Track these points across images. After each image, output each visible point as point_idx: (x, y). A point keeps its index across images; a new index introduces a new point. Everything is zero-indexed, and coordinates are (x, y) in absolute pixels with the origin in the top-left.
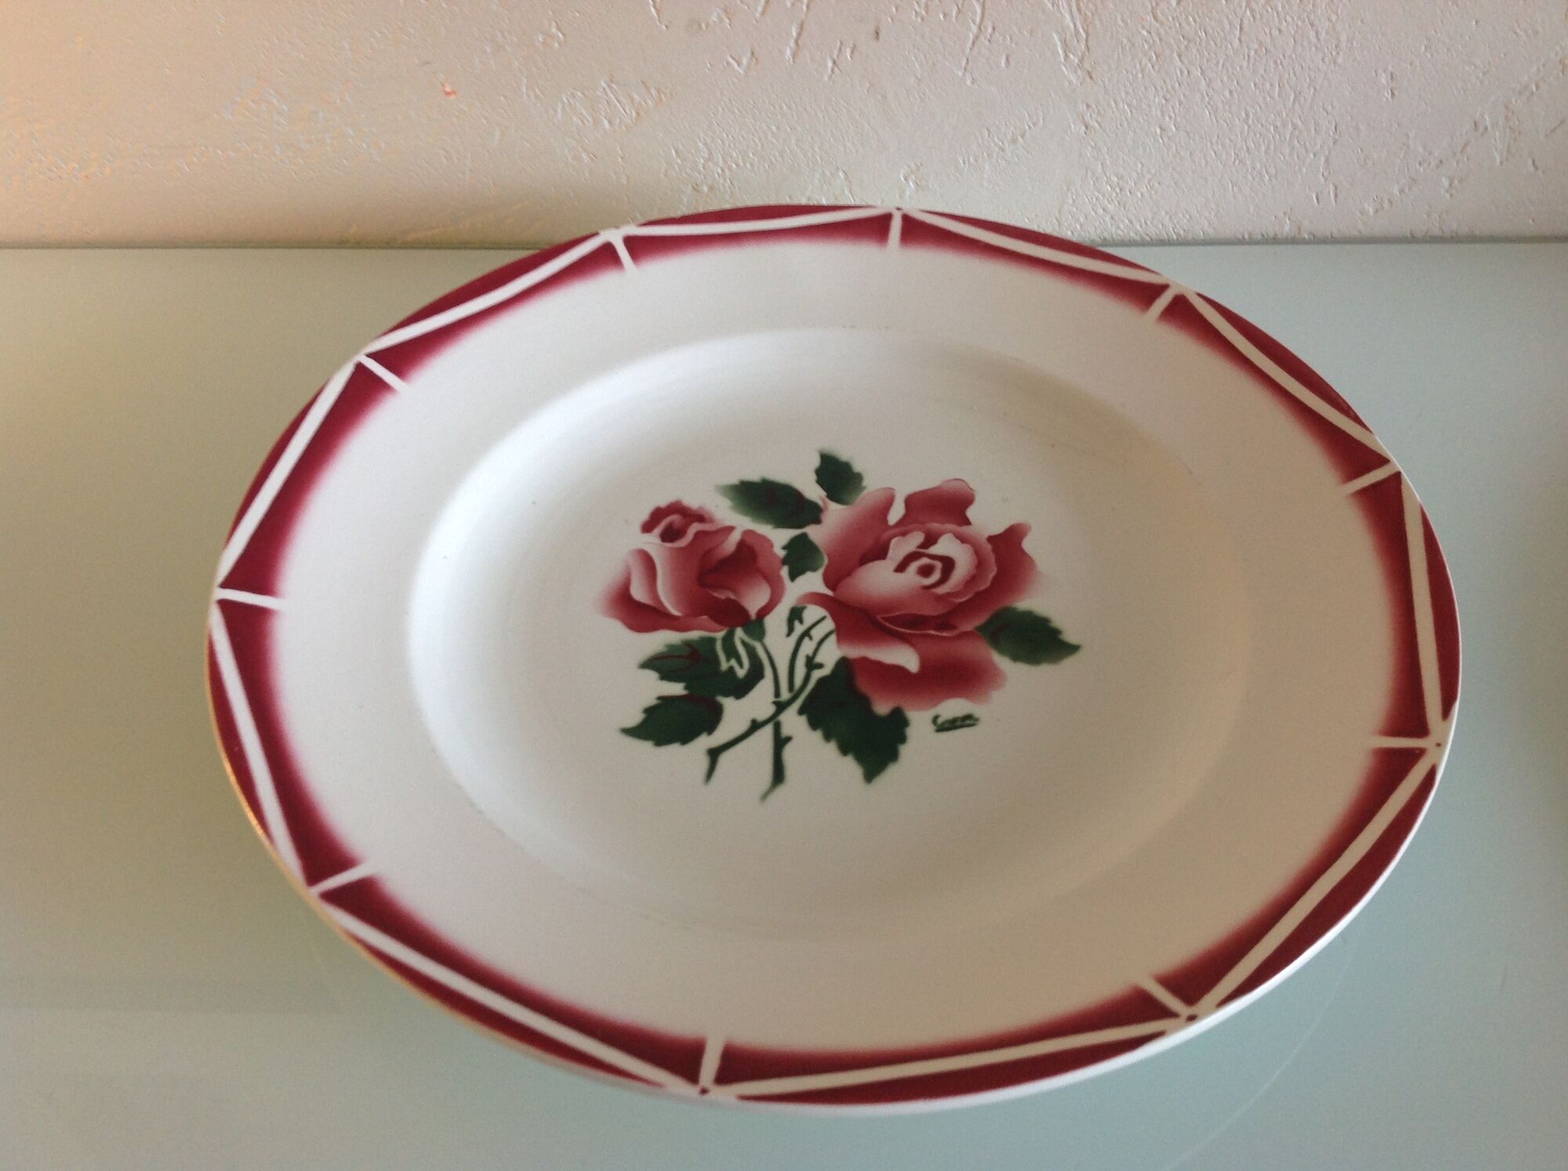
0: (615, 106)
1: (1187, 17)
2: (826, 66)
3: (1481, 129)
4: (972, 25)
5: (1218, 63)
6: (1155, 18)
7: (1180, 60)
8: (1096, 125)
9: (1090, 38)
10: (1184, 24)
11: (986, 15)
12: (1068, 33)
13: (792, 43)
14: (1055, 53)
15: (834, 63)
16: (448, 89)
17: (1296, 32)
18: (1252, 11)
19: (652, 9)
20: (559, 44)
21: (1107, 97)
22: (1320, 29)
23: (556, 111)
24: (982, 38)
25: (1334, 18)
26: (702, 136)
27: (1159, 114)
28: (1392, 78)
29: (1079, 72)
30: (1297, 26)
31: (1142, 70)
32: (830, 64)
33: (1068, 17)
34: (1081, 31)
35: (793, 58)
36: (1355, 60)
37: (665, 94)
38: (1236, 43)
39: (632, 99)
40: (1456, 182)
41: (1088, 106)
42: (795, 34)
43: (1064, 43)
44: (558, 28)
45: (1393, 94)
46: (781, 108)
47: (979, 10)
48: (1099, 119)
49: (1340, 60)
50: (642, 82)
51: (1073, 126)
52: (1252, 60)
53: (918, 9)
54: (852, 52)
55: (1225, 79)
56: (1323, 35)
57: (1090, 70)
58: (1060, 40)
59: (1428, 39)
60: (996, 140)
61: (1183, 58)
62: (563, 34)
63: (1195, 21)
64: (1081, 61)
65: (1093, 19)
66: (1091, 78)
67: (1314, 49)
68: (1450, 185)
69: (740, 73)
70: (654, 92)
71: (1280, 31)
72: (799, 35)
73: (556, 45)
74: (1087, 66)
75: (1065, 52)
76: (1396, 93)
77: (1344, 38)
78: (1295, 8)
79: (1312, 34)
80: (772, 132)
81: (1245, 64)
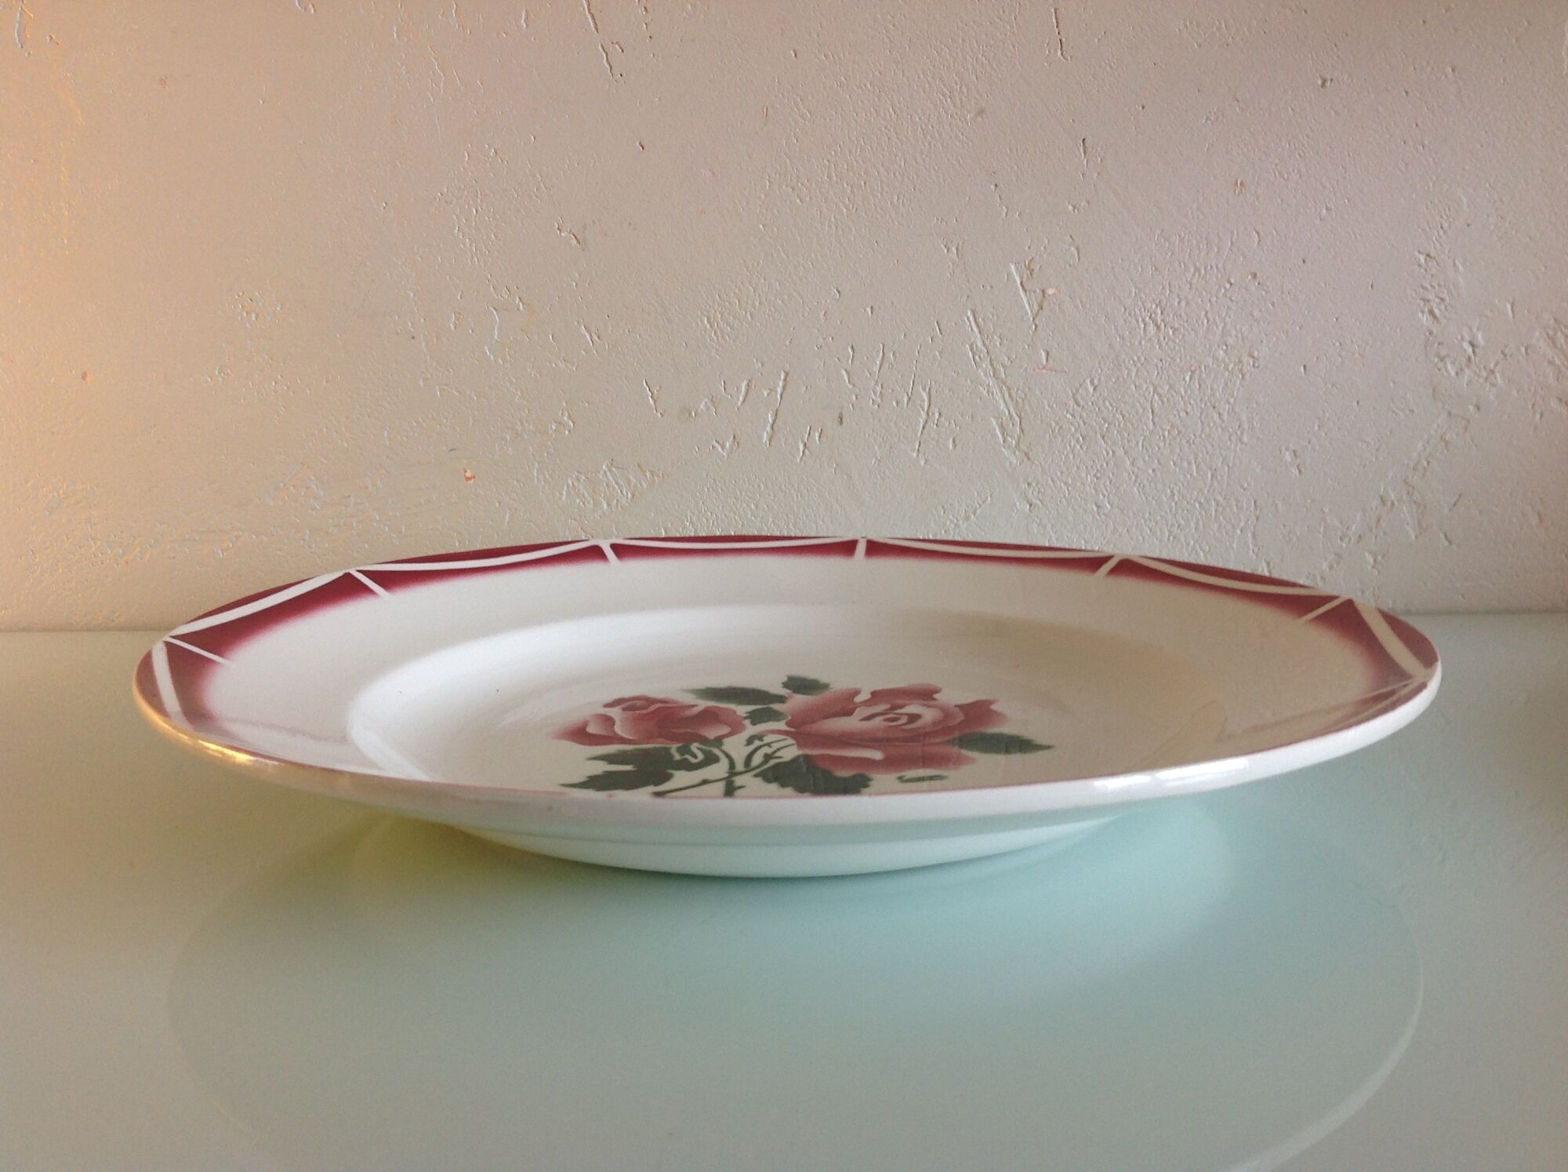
0: (614, 488)
1: (1104, 401)
2: (799, 449)
3: (1389, 503)
4: (922, 412)
5: (1138, 442)
6: (1078, 404)
7: (1105, 442)
8: (1038, 502)
9: (1023, 421)
10: (1102, 408)
11: (933, 403)
12: (1004, 418)
13: (768, 429)
14: (994, 436)
15: (805, 445)
16: (468, 474)
17: (1201, 414)
18: (1160, 396)
19: (650, 398)
20: (569, 431)
21: (1045, 477)
22: (1221, 411)
23: (561, 494)
24: (930, 423)
25: (1232, 401)
26: (689, 514)
27: (1093, 492)
28: (1295, 455)
29: (1017, 452)
30: (1201, 408)
31: (1073, 451)
32: (801, 447)
33: (1002, 404)
34: (1014, 414)
35: (770, 441)
36: (1258, 438)
37: (658, 476)
38: (1151, 426)
39: (629, 482)
40: (1379, 558)
41: (1029, 484)
42: (770, 420)
43: (1002, 426)
44: (570, 417)
45: (1300, 471)
46: (759, 486)
47: (926, 399)
48: (1041, 497)
49: (1245, 439)
50: (639, 465)
51: (1018, 504)
52: (1168, 442)
53: (874, 398)
54: (820, 437)
55: (1147, 458)
56: (1225, 416)
57: (1026, 450)
58: (998, 425)
59: (1319, 418)
60: (951, 517)
61: (1106, 439)
62: (573, 422)
63: (1111, 405)
64: (1018, 443)
65: (1024, 405)
66: (1029, 459)
67: (1220, 430)
68: (1375, 561)
69: (724, 456)
70: (648, 474)
71: (1187, 413)
72: (774, 421)
73: (567, 432)
74: (1023, 447)
75: (1003, 435)
76: (1302, 470)
77: (1244, 418)
78: (1197, 392)
79: (1216, 416)
80: (752, 510)
81: (1162, 444)
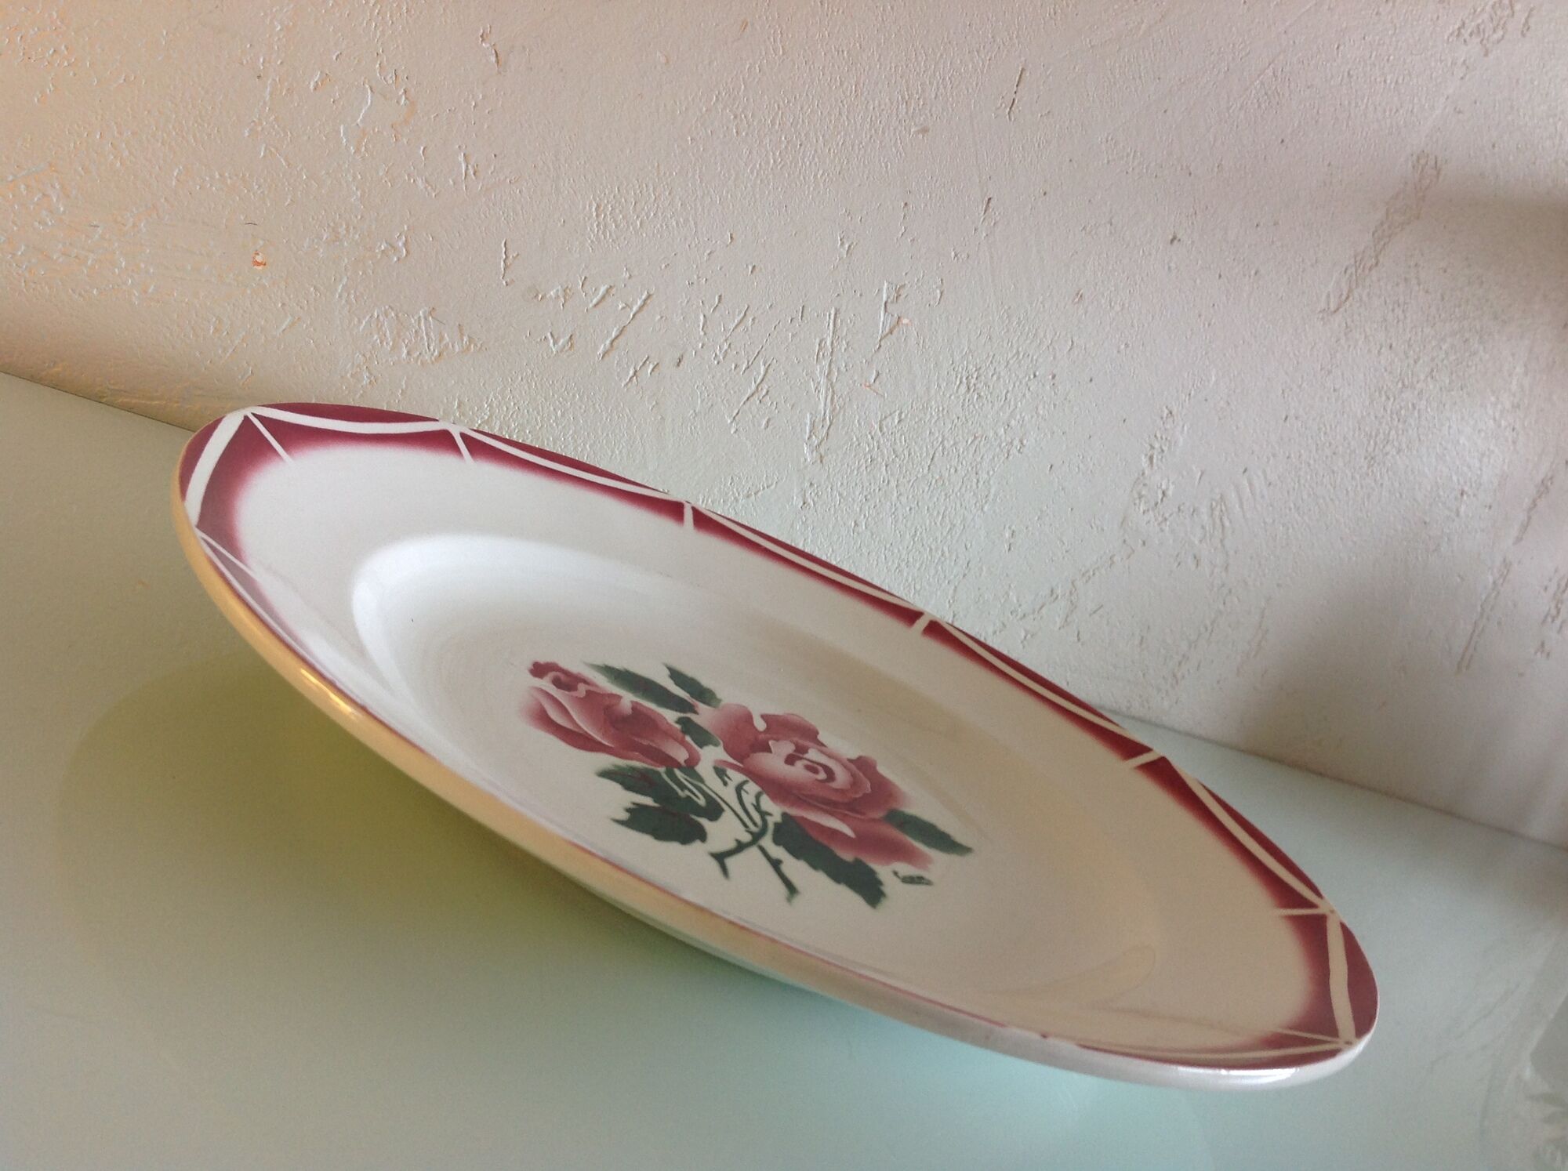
0: (422, 338)
1: (901, 435)
2: (628, 373)
3: (1055, 596)
4: (753, 383)
5: (910, 481)
6: (881, 429)
7: (886, 469)
8: (812, 503)
9: (832, 426)
10: (898, 441)
11: (766, 380)
12: (818, 417)
13: (608, 342)
14: (803, 430)
15: (635, 372)
16: (259, 259)
17: (966, 475)
18: (944, 448)
19: (502, 263)
20: (399, 259)
21: (827, 483)
22: (980, 479)
23: (360, 322)
24: (756, 397)
25: (991, 473)
26: (491, 396)
27: (858, 509)
28: (1012, 535)
29: (814, 453)
30: (968, 470)
31: (858, 469)
32: (631, 373)
33: (822, 405)
34: (828, 418)
35: (604, 356)
36: (994, 512)
37: (476, 345)
38: (926, 471)
39: (442, 339)
40: (1029, 636)
41: (811, 484)
42: (613, 336)
43: (813, 424)
44: (405, 244)
45: (1009, 549)
46: (574, 396)
47: (762, 373)
48: (816, 499)
49: (986, 508)
50: (459, 325)
51: (795, 498)
52: (932, 488)
53: (718, 353)
54: (653, 370)
55: (910, 497)
56: (981, 484)
57: (823, 454)
58: (811, 421)
59: (1042, 511)
60: (735, 490)
61: (888, 468)
62: (407, 251)
63: (905, 441)
64: (819, 445)
65: (839, 412)
66: (821, 461)
67: (972, 493)
68: (1025, 637)
69: (552, 352)
70: (465, 339)
71: (956, 471)
72: (616, 338)
73: (395, 259)
74: (822, 451)
75: (811, 432)
76: (1012, 549)
77: (993, 491)
78: (970, 456)
79: (975, 480)
80: (556, 417)
81: (927, 489)
